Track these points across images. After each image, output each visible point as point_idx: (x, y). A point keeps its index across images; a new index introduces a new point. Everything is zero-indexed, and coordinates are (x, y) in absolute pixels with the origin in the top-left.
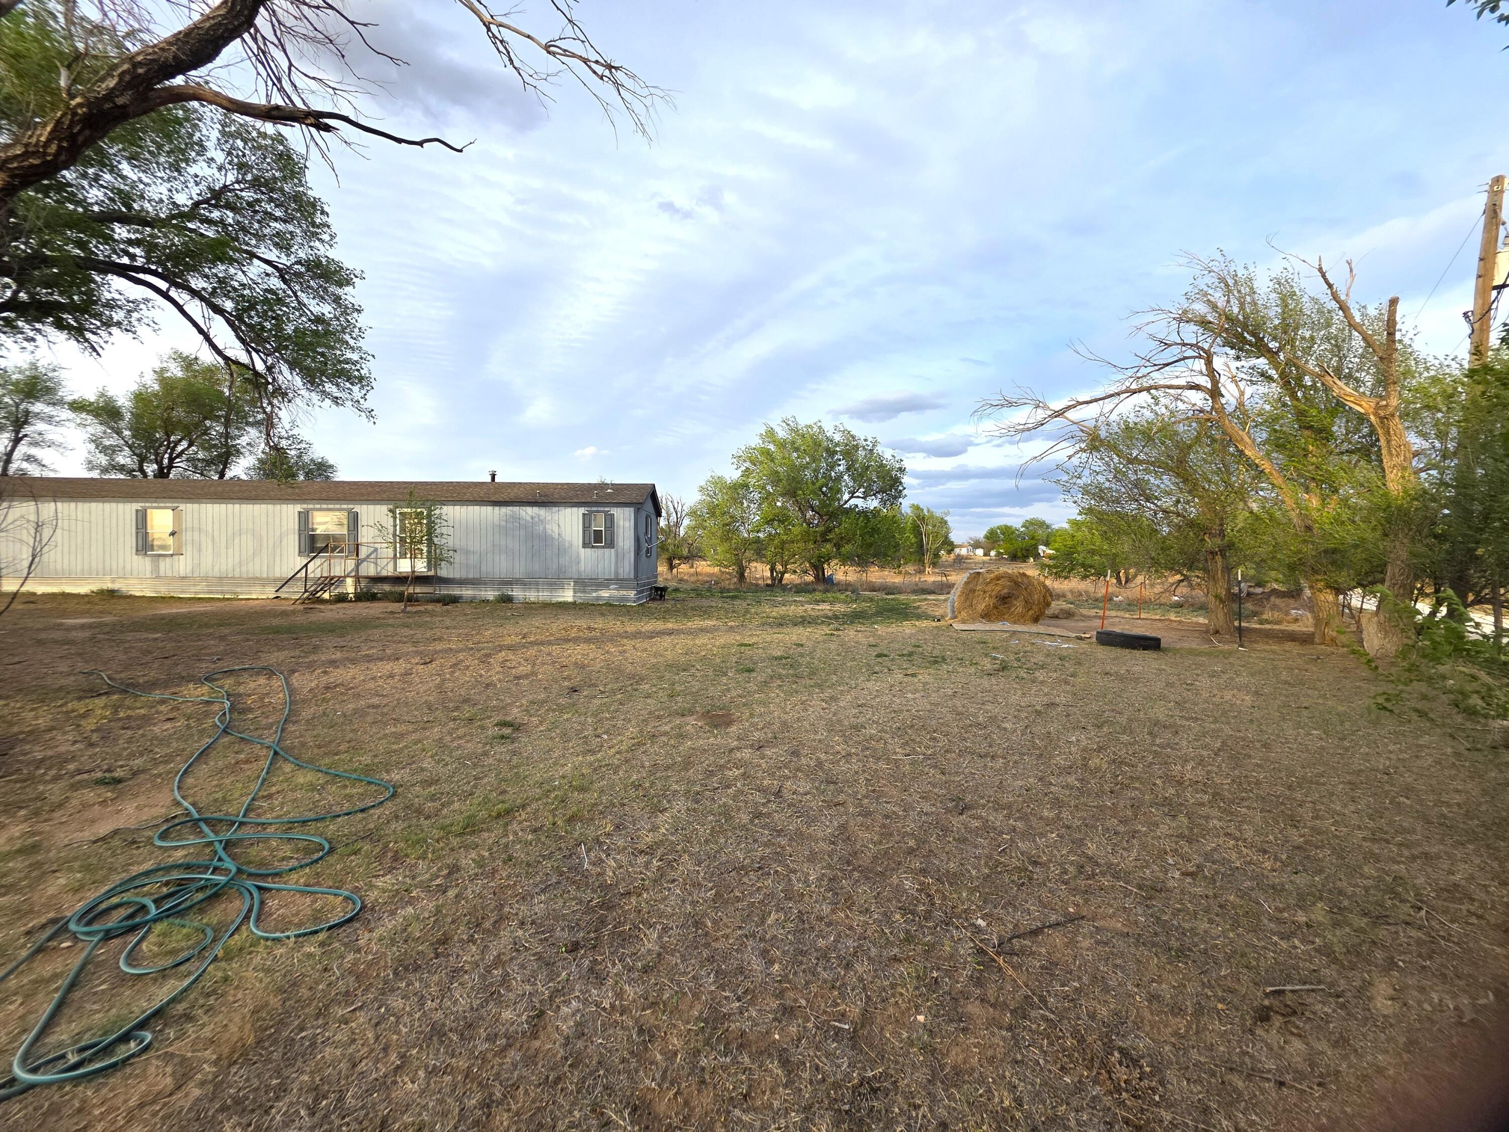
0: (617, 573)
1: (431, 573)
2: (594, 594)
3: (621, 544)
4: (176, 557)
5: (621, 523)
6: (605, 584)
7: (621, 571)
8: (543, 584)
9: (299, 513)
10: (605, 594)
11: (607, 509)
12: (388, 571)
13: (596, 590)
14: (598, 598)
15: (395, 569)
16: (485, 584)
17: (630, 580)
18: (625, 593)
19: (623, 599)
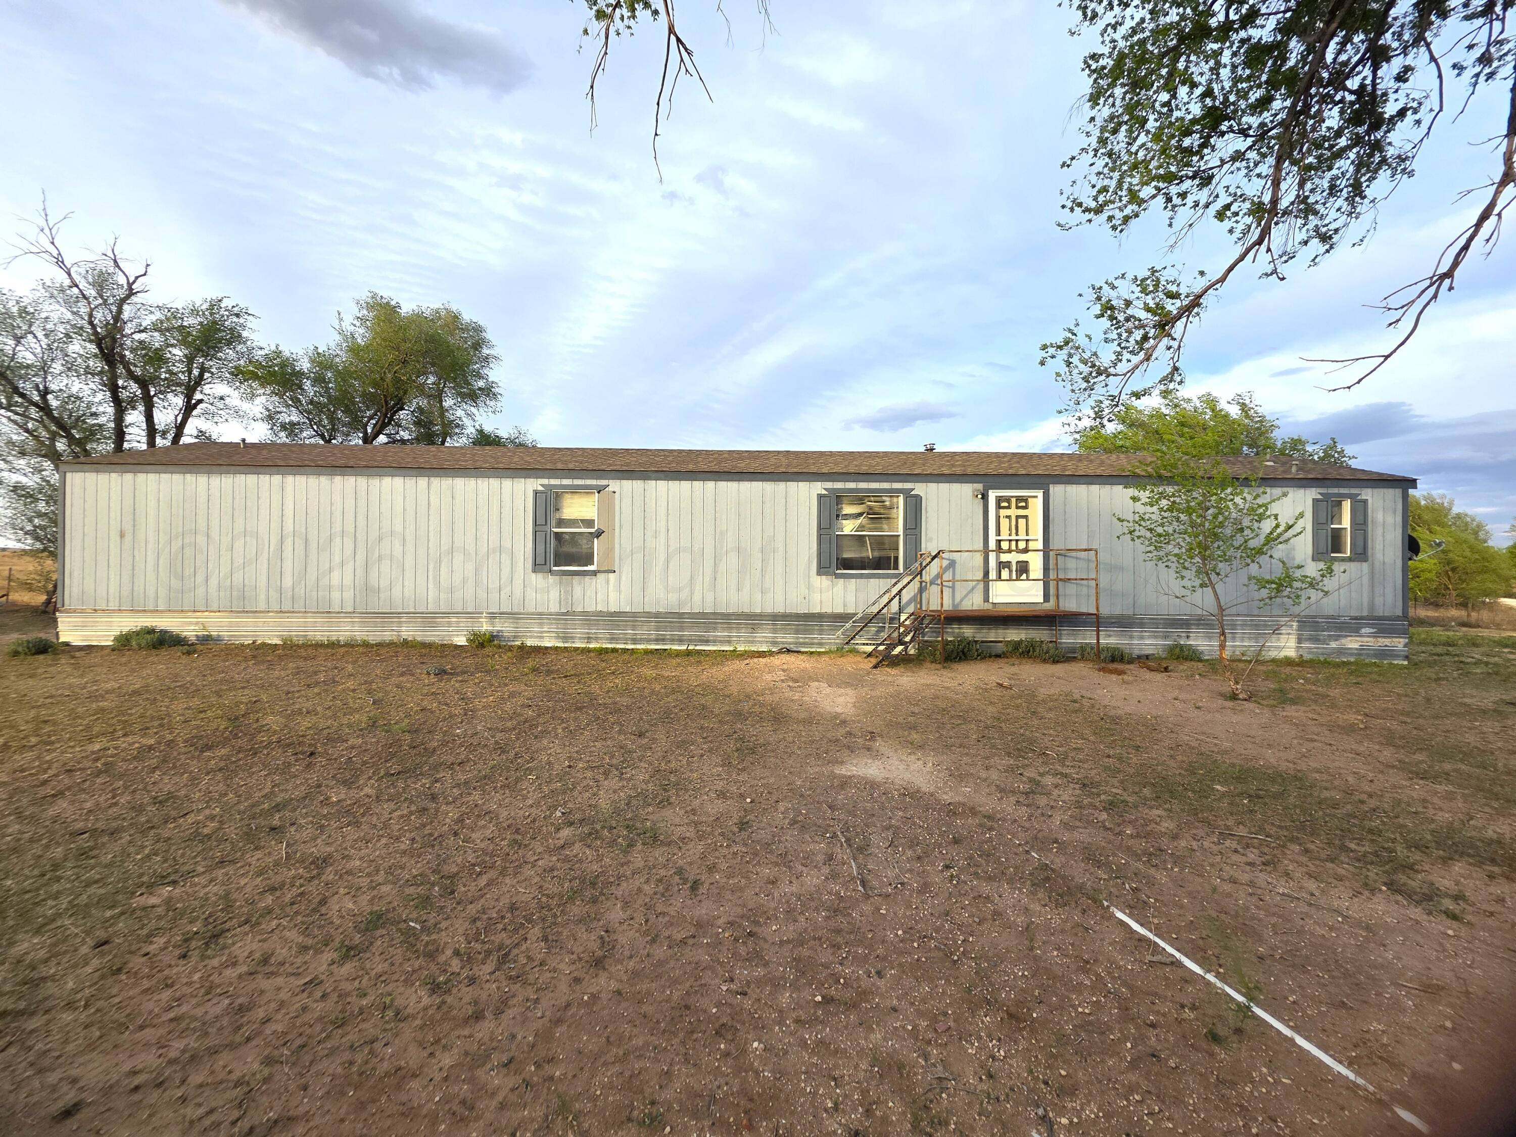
0: (1372, 606)
1: (1050, 605)
2: (1333, 645)
3: (1379, 556)
4: (601, 577)
5: (1380, 516)
6: (1352, 626)
7: (1379, 601)
8: (1244, 626)
9: (820, 497)
10: (1352, 643)
11: (1354, 491)
12: (974, 603)
13: (1337, 638)
14: (1341, 651)
15: (986, 599)
16: (1142, 625)
17: (1397, 618)
18: (1387, 641)
19: (1383, 653)
